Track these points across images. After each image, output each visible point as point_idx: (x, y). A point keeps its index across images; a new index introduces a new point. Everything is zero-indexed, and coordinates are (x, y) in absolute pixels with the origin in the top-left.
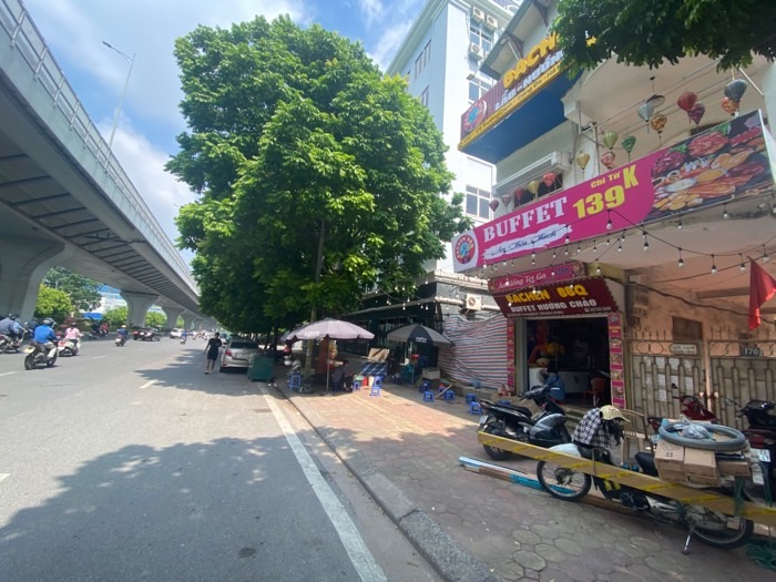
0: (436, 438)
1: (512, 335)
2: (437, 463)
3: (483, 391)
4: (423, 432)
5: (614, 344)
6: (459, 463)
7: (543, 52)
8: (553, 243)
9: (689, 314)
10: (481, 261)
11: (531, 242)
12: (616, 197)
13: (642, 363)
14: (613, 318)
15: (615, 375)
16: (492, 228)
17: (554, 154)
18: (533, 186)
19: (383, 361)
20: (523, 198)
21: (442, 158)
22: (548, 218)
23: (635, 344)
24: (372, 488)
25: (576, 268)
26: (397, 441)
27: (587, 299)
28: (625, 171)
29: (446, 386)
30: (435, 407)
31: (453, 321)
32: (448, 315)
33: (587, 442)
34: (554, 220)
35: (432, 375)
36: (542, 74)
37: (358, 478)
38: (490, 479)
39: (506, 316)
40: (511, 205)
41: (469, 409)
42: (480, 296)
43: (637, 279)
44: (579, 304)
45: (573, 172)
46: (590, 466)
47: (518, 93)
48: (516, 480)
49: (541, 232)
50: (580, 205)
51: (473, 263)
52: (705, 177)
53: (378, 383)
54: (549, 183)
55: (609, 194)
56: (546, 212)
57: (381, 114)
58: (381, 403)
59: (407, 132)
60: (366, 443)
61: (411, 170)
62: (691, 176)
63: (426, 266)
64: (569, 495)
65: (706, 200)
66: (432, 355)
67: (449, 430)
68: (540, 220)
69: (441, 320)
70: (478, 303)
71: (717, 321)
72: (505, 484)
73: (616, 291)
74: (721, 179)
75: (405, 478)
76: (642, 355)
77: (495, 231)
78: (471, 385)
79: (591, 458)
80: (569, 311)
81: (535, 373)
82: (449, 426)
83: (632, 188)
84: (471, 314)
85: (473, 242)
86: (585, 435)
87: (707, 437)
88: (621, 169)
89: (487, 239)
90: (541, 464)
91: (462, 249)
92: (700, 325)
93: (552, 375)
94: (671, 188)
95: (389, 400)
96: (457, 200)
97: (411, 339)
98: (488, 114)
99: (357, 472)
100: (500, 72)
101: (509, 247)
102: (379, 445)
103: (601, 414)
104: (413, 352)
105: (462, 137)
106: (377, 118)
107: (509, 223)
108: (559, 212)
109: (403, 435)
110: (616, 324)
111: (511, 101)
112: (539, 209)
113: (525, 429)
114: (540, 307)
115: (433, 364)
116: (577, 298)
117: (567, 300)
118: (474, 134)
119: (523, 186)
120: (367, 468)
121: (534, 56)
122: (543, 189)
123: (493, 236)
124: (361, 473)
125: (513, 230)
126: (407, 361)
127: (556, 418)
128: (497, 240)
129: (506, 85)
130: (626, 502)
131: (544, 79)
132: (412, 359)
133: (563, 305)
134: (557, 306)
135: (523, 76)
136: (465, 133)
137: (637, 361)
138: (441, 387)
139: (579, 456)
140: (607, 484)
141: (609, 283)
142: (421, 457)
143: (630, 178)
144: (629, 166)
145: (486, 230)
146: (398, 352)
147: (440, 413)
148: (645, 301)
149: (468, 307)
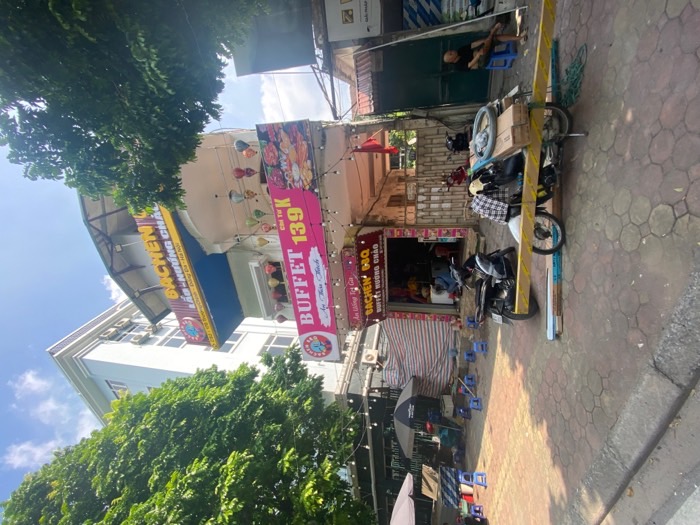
0: (527, 381)
1: (402, 314)
2: (564, 366)
3: (458, 346)
4: (524, 398)
5: (408, 234)
6: (556, 342)
7: (163, 263)
8: (324, 262)
9: (386, 200)
10: (333, 329)
11: (320, 281)
12: (295, 214)
13: (422, 217)
14: (387, 234)
15: (433, 237)
16: (302, 316)
17: (250, 264)
18: (273, 283)
19: (437, 476)
20: (281, 294)
21: (223, 374)
22: (302, 265)
23: (408, 222)
24: (641, 446)
25: (347, 254)
26: (548, 428)
27: (372, 250)
28: (277, 206)
29: (459, 384)
30: (487, 394)
31: (392, 378)
32: (383, 381)
33: (507, 206)
34: (305, 260)
35: (449, 404)
36: (180, 265)
37: (630, 477)
38: (565, 304)
39: (385, 318)
40: (285, 304)
41: (480, 355)
42: (365, 350)
43: (359, 221)
44: (376, 256)
46: (528, 207)
47: (188, 287)
48: (558, 278)
49: (313, 272)
50: (296, 240)
51: (332, 338)
52: (293, 157)
53: (467, 478)
54: (274, 269)
55: (291, 218)
56: (297, 267)
57: (143, 427)
58: (495, 468)
59: (178, 396)
60: (565, 476)
61: (219, 399)
62: (291, 165)
63: (329, 402)
64: (558, 228)
65: (310, 157)
66: (427, 405)
67: (513, 368)
68: (303, 271)
69: (388, 389)
70: (371, 353)
71: (390, 190)
72: (566, 287)
73: (365, 231)
74: (296, 148)
75: (606, 399)
76: (416, 217)
77: (305, 313)
78: (454, 359)
79: (520, 207)
80: (381, 263)
81: (435, 297)
82: (508, 370)
83: (291, 202)
84: (380, 360)
85: (312, 336)
86: (499, 209)
87: (485, 131)
88: (275, 209)
89: (311, 322)
90: (535, 249)
91: (317, 349)
92: (392, 196)
93: (437, 282)
94: (296, 178)
95: (489, 459)
96: (268, 361)
97: (412, 424)
98: (196, 317)
99: (620, 479)
100: (164, 309)
101: (322, 300)
102: (564, 454)
103: (478, 193)
104: (425, 430)
105: (209, 345)
106: (146, 433)
107: (300, 300)
108: (300, 256)
109: (537, 422)
110: (392, 232)
111: (193, 296)
112: (294, 272)
113: (498, 282)
114: (377, 287)
115: (436, 404)
116: (371, 257)
117: (372, 265)
118: (209, 331)
119: (270, 293)
120: (609, 463)
121: (162, 271)
122: (277, 275)
123: (309, 315)
124: (620, 472)
125: (307, 296)
126: (436, 439)
127: (481, 260)
128: (314, 312)
129: (176, 296)
130: (554, 180)
131: (185, 262)
132: (432, 432)
133: (377, 268)
134: (377, 273)
135: (176, 282)
136: (204, 341)
137: (420, 220)
138: (461, 391)
139: (521, 217)
140: (541, 194)
141: (361, 233)
142: (563, 389)
143: (284, 203)
144: (274, 203)
145: (303, 322)
146: (426, 452)
147: (494, 386)
148: (375, 217)
149: (374, 361)
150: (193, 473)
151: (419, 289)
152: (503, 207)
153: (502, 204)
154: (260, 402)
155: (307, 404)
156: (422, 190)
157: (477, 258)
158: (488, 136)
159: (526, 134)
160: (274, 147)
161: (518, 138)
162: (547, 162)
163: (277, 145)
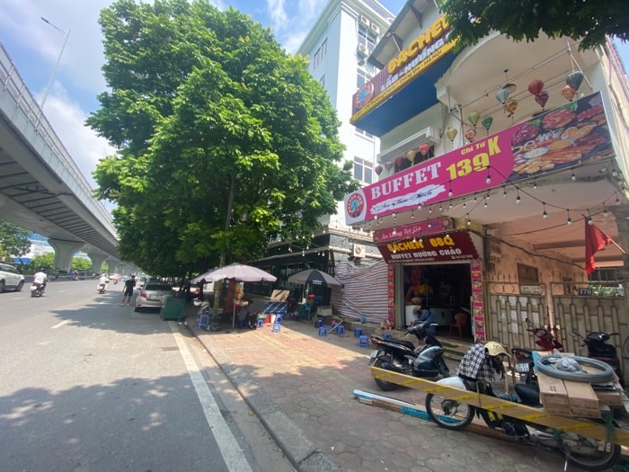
0: (331, 370)
1: (392, 277)
2: (334, 396)
3: (368, 325)
4: (319, 365)
5: (475, 286)
6: (353, 396)
7: (421, 45)
8: (429, 201)
9: (528, 262)
10: (369, 217)
11: (411, 200)
12: (482, 161)
13: (498, 301)
14: (475, 264)
15: (477, 311)
16: (378, 188)
17: (428, 128)
18: (411, 154)
19: (283, 301)
20: (402, 165)
21: (335, 132)
22: (425, 179)
23: (491, 285)
24: (272, 427)
25: (446, 223)
26: (296, 376)
27: (454, 248)
28: (490, 141)
29: (338, 321)
30: (329, 341)
31: (343, 267)
32: (339, 261)
33: (473, 377)
34: (430, 182)
35: (326, 312)
36: (420, 63)
37: (259, 416)
38: (382, 411)
39: (387, 262)
40: (392, 170)
41: (357, 341)
42: (364, 246)
43: (492, 233)
44: (447, 252)
45: (442, 144)
46: (476, 398)
47: (400, 78)
48: (406, 412)
49: (419, 192)
50: (452, 169)
51: (362, 217)
52: (557, 146)
53: (279, 320)
54: (424, 153)
55: (476, 159)
56: (423, 175)
57: (285, 86)
58: (282, 339)
59: (308, 103)
60: (267, 379)
61: (311, 136)
62: (544, 145)
63: (321, 220)
64: (455, 425)
65: (557, 166)
66: (325, 295)
67: (342, 362)
68: (419, 181)
69: (333, 266)
70: (362, 252)
71: (548, 267)
72: (396, 415)
73: (477, 241)
74: (570, 147)
75: (304, 415)
76: (498, 295)
77: (381, 191)
78: (358, 321)
79: (476, 391)
80: (439, 258)
81: (410, 309)
82: (342, 359)
83: (496, 155)
84: (357, 261)
85: (362, 200)
86: (471, 369)
87: (578, 370)
88: (486, 140)
89: (374, 197)
90: (430, 396)
91: (353, 204)
92: (536, 270)
93: (425, 311)
94: (528, 155)
95: (288, 336)
96: (348, 167)
97: (310, 282)
98: (375, 95)
99: (258, 410)
100: (383, 63)
101: (391, 204)
102: (279, 380)
103: (487, 350)
104: (310, 293)
105: (353, 114)
106: (282, 89)
107: (392, 184)
108: (435, 175)
109: (302, 370)
110: (477, 269)
111: (394, 84)
112: (418, 173)
113: (410, 362)
114: (415, 255)
115: (326, 302)
116: (446, 247)
117: (437, 249)
118: (363, 111)
119: (402, 155)
120: (267, 405)
121: (413, 48)
122: (419, 157)
123: (379, 194)
124: (262, 411)
125: (396, 189)
126: (304, 301)
127: (435, 351)
128: (383, 198)
129: (391, 70)
130: (508, 431)
131: (422, 66)
132: (309, 299)
133: (434, 253)
134: (429, 254)
135: (404, 64)
136: (355, 109)
137: (494, 299)
138: (334, 322)
139: (464, 389)
140: (491, 415)
141: (472, 235)
142: (318, 392)
143: (494, 147)
144: (493, 137)
145: (373, 190)
146: (297, 293)
147: (333, 346)
148: (498, 251)
149: (355, 255)
150: (263, 134)
151: (421, 296)
152: (472, 373)
153: (476, 372)
154: (312, 167)
155: (315, 203)
156: (534, 302)
157: (437, 348)
158: (570, 371)
159: (557, 410)
160: (570, 120)
161: (552, 401)
162: (532, 431)
163: (573, 123)
